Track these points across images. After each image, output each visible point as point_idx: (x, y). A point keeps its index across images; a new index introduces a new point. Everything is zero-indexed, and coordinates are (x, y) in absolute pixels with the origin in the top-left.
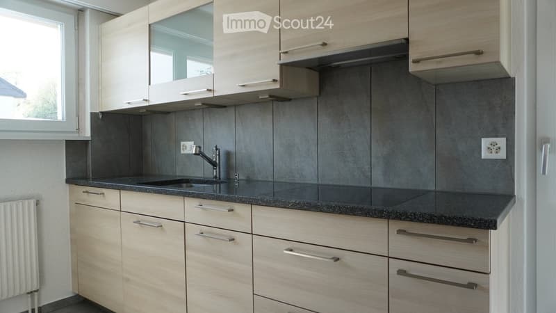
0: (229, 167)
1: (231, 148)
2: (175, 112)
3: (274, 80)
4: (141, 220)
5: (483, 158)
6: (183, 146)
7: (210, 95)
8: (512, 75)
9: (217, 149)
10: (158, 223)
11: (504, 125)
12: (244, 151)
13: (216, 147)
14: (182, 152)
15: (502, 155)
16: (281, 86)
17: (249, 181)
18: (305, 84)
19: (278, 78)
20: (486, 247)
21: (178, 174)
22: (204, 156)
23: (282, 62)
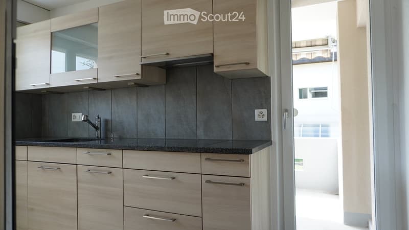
0: (107, 130)
1: (108, 117)
2: (68, 93)
3: (138, 74)
4: (44, 166)
5: (256, 120)
6: (74, 116)
7: (95, 82)
8: (269, 76)
9: (98, 118)
10: (57, 167)
11: (265, 102)
12: (117, 119)
13: (98, 116)
14: (73, 120)
15: (265, 119)
16: (142, 77)
17: (121, 138)
18: (158, 77)
19: (140, 73)
20: (248, 164)
21: (69, 136)
22: (90, 122)
23: (142, 63)
